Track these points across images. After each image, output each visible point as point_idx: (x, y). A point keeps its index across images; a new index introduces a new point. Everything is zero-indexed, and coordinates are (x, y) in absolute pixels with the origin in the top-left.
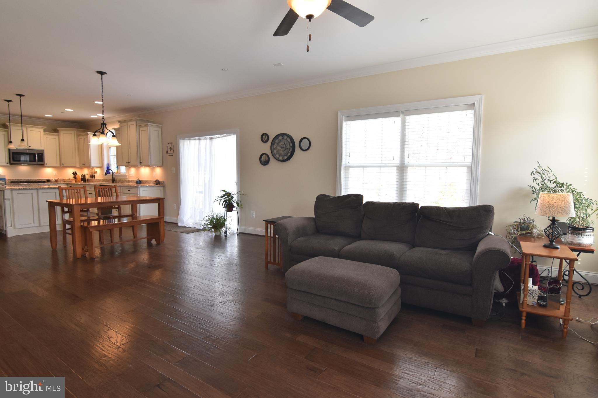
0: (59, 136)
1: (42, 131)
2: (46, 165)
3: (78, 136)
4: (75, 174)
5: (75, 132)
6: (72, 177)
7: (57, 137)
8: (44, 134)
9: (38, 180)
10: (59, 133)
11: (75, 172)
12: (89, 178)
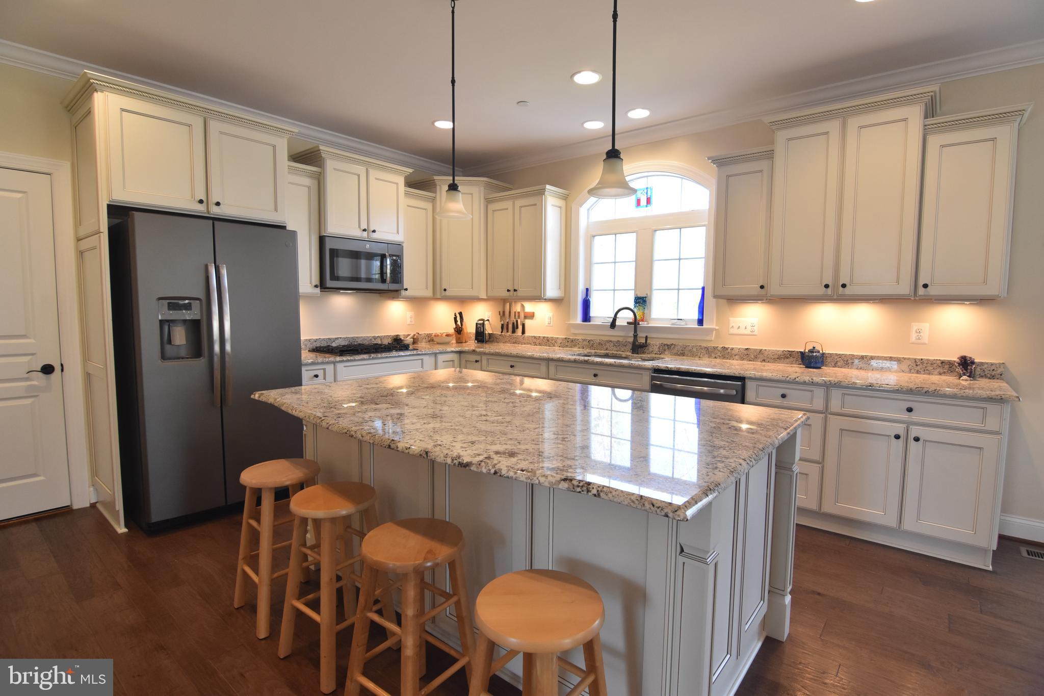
0: (433, 200)
1: (401, 181)
2: (403, 293)
3: (488, 201)
4: (459, 318)
5: (482, 188)
6: (450, 328)
7: (429, 206)
8: (407, 194)
9: (375, 338)
10: (435, 192)
11: (461, 314)
12: (500, 333)
